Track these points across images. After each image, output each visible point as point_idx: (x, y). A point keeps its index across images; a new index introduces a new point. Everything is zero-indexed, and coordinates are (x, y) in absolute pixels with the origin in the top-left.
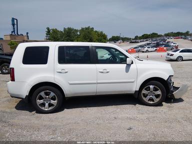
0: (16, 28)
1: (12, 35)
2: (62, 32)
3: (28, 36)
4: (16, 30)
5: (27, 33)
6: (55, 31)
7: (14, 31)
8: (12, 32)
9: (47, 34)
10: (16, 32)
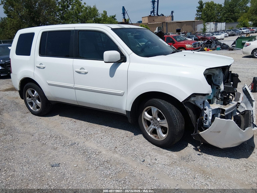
0: (156, 7)
1: (150, 16)
2: (221, 5)
3: (172, 17)
4: (156, 9)
5: (172, 12)
6: (210, 6)
7: (153, 12)
8: (151, 12)
9: (198, 11)
10: (156, 11)
